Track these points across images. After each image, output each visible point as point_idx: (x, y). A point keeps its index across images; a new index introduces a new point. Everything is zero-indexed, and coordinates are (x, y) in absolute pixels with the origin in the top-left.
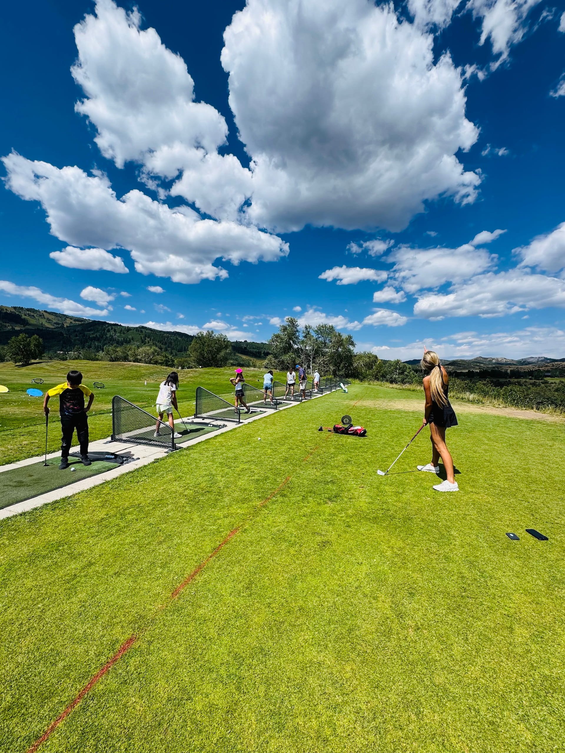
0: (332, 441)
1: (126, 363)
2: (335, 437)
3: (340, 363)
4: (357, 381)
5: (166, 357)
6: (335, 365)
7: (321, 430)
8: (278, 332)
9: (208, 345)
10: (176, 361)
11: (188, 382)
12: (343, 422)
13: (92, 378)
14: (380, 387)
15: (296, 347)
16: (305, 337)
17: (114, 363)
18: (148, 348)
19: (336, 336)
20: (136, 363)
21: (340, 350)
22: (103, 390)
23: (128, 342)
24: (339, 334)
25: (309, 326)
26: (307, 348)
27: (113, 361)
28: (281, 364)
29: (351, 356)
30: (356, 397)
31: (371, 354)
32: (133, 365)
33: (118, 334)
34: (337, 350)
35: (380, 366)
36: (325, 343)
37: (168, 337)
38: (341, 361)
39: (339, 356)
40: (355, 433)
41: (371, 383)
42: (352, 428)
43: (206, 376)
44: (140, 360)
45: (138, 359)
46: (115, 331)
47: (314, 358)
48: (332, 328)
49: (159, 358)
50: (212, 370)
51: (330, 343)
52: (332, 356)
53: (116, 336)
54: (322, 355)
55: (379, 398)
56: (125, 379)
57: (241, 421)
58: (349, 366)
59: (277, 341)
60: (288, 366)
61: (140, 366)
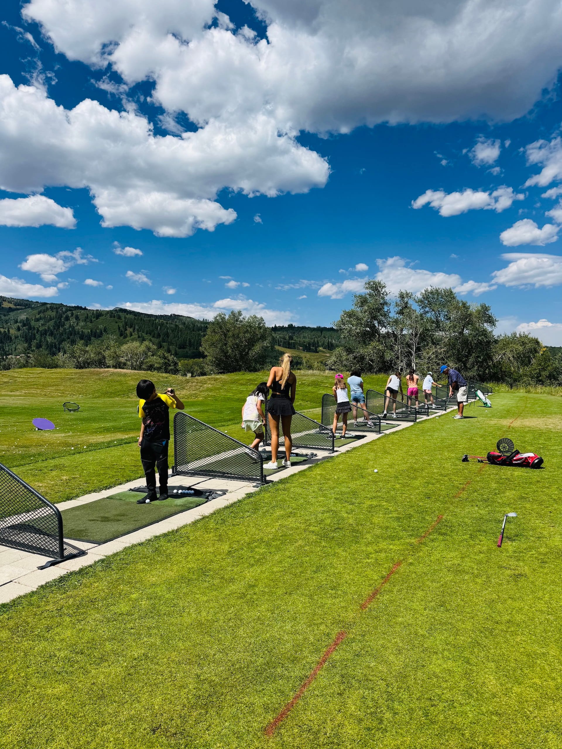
0: (490, 475)
1: (102, 370)
2: (493, 469)
3: (467, 356)
4: (504, 388)
5: (165, 358)
6: (459, 360)
7: (465, 460)
8: (351, 307)
9: (234, 335)
10: (179, 364)
11: (206, 398)
12: (499, 449)
13: (52, 397)
14: (550, 397)
15: (383, 331)
16: (401, 312)
17: (84, 370)
18: (136, 344)
19: (457, 308)
20: (119, 370)
21: (466, 332)
22: (77, 414)
23: (97, 335)
24: (464, 304)
25: (407, 294)
26: (404, 332)
27: (81, 367)
28: (358, 362)
29: (489, 342)
30: (508, 413)
31: (526, 337)
32: (113, 374)
33: (82, 324)
34: (461, 333)
35: (546, 359)
36: (438, 322)
37: (162, 324)
38: (470, 354)
39: (465, 342)
40: (525, 464)
41: (532, 390)
42: (519, 456)
43: (234, 387)
44: (125, 364)
45: (120, 363)
46: (77, 318)
47: (418, 349)
48: (450, 295)
49: (156, 360)
50: (243, 377)
51: (448, 322)
52: (451, 345)
53: (80, 326)
54: (434, 343)
55: (551, 414)
56: (104, 397)
57: (335, 449)
58: (485, 360)
59: (350, 322)
60: (370, 365)
61: (125, 375)
